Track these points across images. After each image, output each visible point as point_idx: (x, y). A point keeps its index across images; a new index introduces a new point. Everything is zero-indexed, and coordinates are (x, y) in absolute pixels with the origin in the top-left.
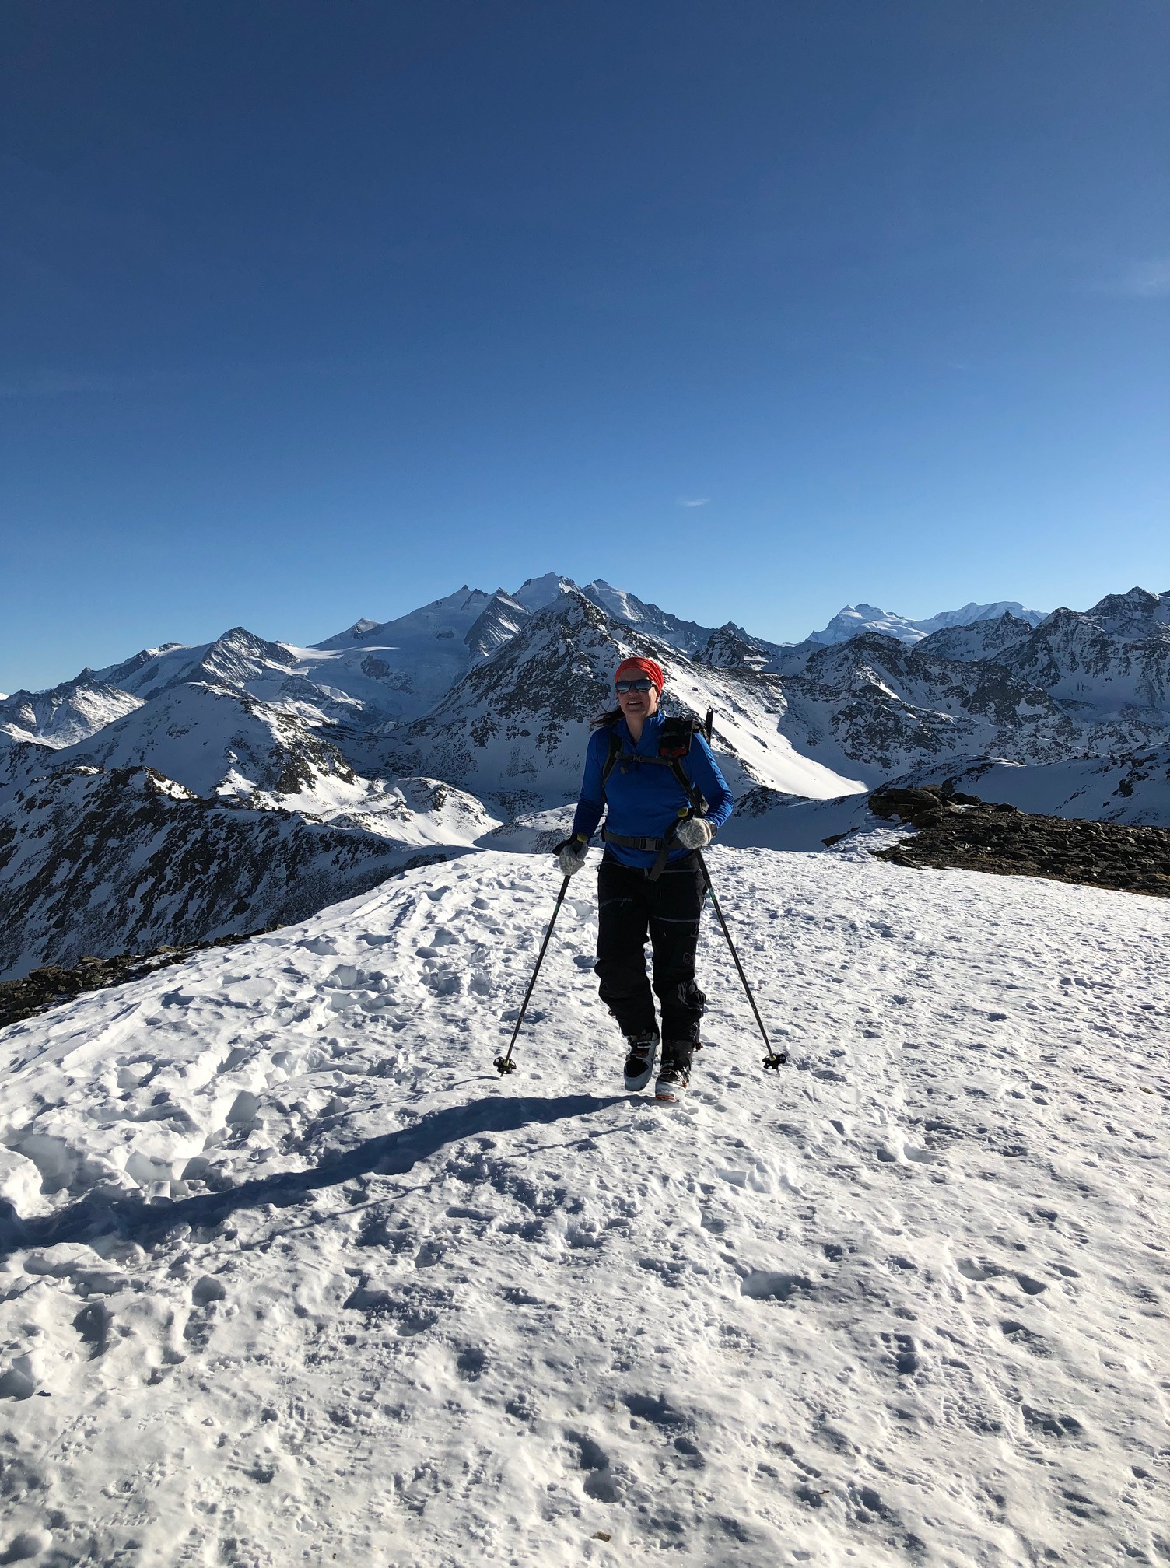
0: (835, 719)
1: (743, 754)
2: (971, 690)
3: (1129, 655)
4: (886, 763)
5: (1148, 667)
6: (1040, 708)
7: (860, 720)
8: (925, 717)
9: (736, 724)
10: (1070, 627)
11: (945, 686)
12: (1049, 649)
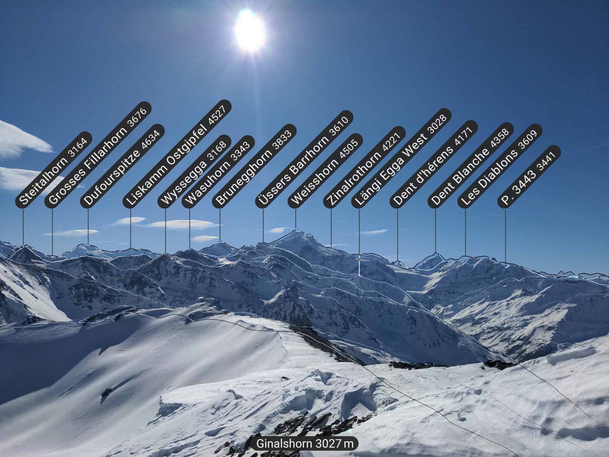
0: (70, 289)
1: (25, 301)
2: (128, 281)
3: (187, 272)
4: (90, 308)
5: (192, 277)
6: (153, 290)
7: (82, 290)
8: (109, 290)
9: (24, 288)
10: (167, 261)
11: (119, 278)
12: (158, 268)
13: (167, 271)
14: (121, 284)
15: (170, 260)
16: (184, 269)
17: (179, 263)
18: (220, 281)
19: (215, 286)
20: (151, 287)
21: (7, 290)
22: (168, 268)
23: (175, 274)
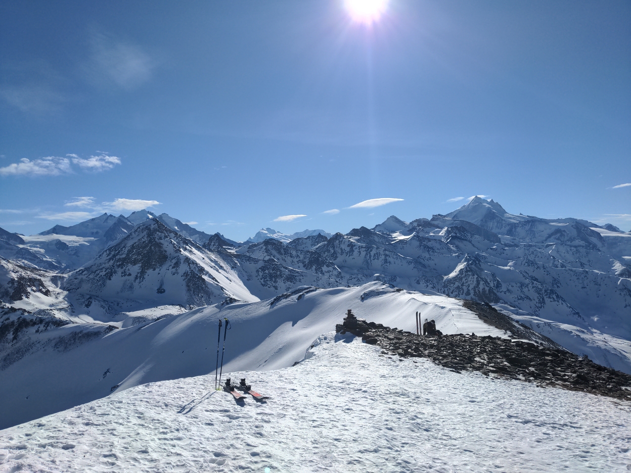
0: (258, 271)
1: (221, 284)
2: (307, 261)
3: (361, 250)
5: (367, 254)
6: (331, 268)
7: (267, 271)
8: (291, 271)
9: (220, 272)
10: (341, 240)
11: (298, 259)
12: (334, 247)
13: (341, 249)
14: (301, 265)
15: (343, 238)
16: (357, 247)
17: (352, 241)
18: (395, 257)
19: (390, 262)
20: (328, 266)
21: (206, 275)
22: (343, 246)
23: (350, 252)
